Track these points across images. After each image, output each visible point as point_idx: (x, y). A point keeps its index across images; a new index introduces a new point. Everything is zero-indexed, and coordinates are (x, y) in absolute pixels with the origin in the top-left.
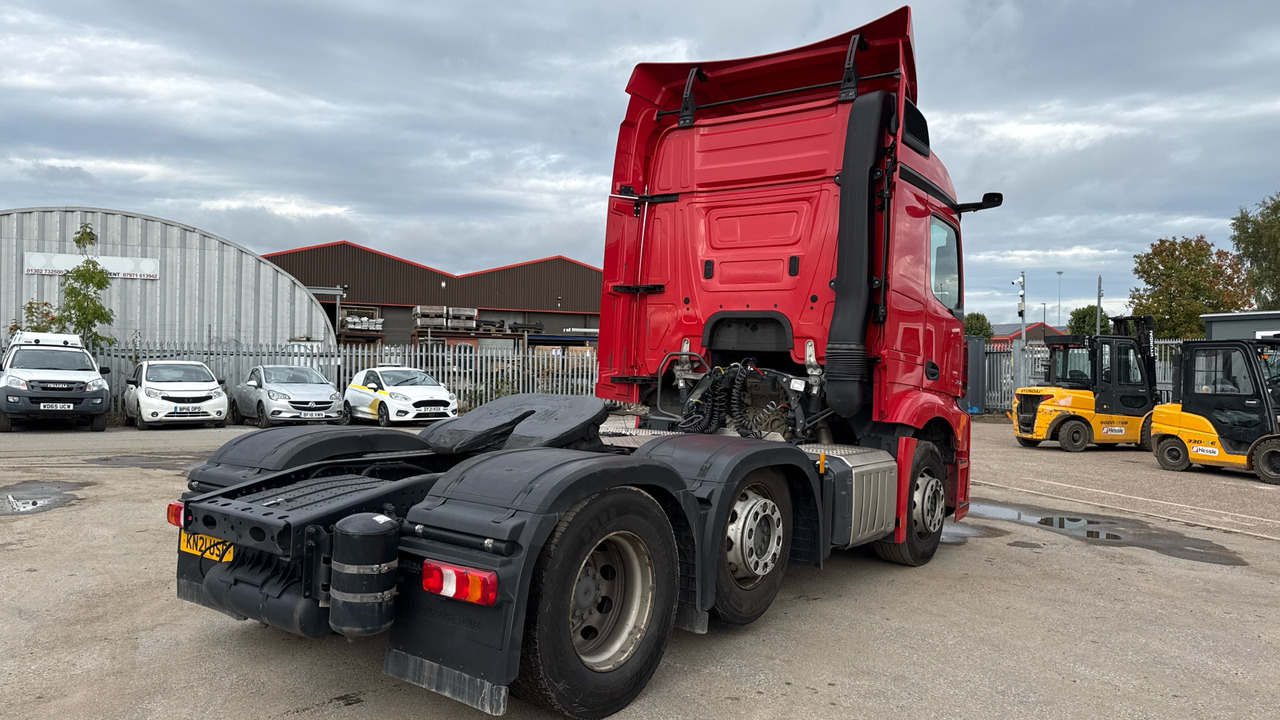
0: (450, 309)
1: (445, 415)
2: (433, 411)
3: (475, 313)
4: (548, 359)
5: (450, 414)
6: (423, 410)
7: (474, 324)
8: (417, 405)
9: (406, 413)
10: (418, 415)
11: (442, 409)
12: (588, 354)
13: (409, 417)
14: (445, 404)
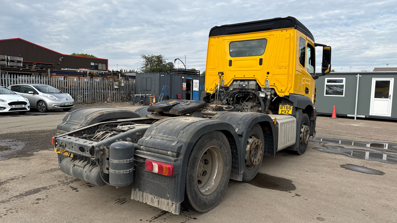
0: (9, 57)
1: (25, 109)
2: (19, 107)
3: (22, 59)
4: (58, 82)
5: (27, 108)
6: (14, 106)
7: (22, 65)
8: (10, 104)
9: (5, 108)
10: (11, 109)
11: (23, 106)
12: (75, 79)
13: (6, 110)
14: (25, 103)
